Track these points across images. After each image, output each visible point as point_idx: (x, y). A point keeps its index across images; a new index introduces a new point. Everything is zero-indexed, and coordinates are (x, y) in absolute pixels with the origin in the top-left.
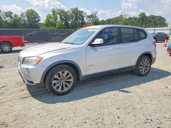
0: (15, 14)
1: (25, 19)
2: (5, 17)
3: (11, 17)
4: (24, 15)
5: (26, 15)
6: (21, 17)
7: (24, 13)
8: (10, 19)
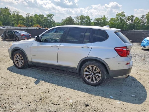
0: (136, 17)
1: (145, 21)
2: (127, 20)
3: (132, 20)
4: (145, 17)
5: (146, 17)
6: (141, 19)
7: (145, 16)
8: (131, 21)
